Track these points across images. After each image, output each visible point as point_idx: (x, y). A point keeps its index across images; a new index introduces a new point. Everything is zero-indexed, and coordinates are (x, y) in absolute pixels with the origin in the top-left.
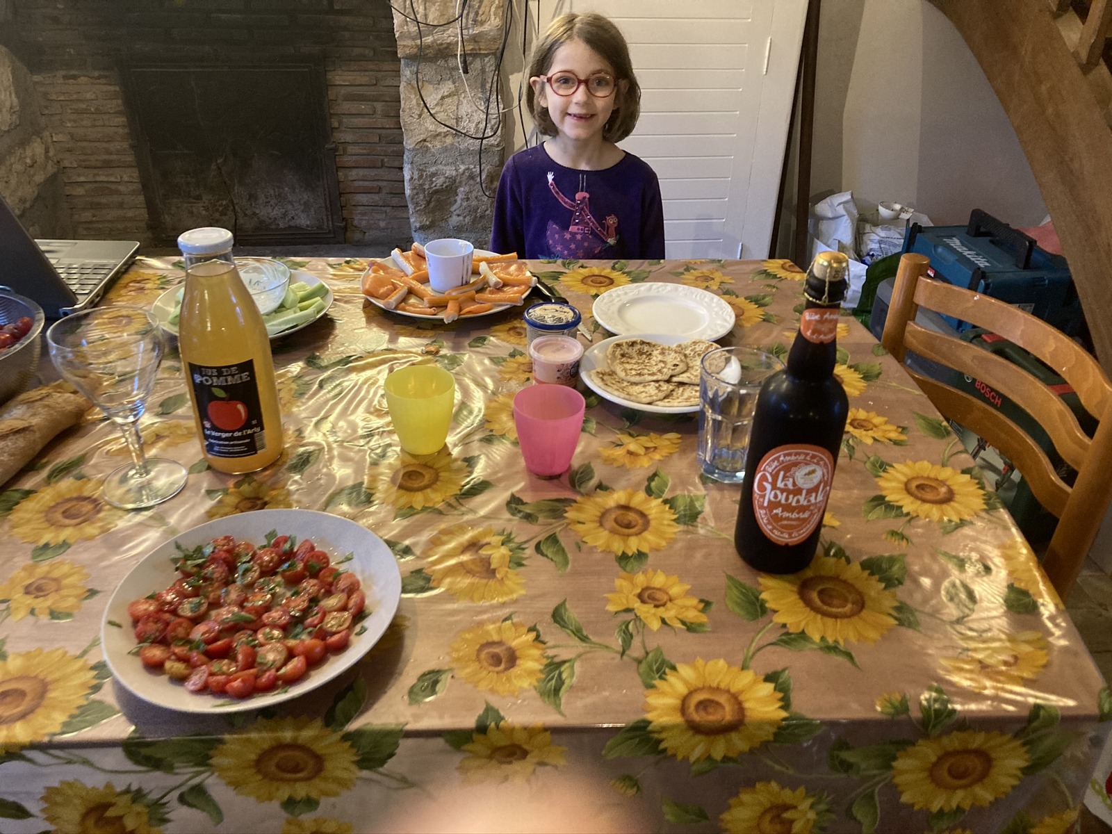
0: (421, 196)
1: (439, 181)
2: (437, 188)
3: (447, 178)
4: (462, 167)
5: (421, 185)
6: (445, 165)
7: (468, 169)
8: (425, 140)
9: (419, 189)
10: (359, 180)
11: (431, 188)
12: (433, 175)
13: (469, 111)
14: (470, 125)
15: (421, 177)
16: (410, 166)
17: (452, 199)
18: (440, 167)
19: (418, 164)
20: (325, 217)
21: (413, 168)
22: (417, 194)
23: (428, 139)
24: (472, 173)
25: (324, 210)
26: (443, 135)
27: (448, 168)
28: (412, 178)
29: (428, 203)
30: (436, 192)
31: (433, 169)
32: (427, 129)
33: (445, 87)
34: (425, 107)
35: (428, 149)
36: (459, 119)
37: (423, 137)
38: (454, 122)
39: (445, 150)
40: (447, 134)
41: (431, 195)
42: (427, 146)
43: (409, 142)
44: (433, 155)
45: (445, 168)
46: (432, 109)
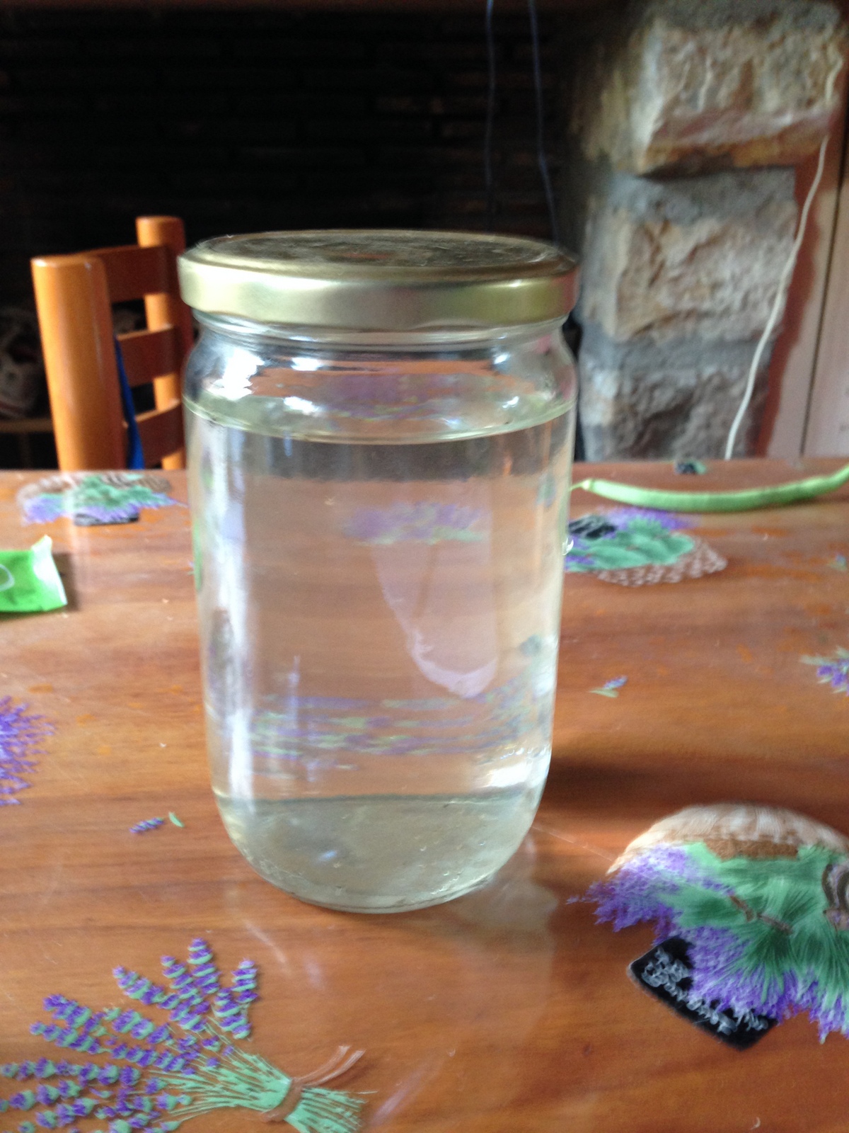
0: (630, 425)
1: (663, 399)
2: (659, 408)
3: (678, 390)
4: (709, 371)
5: (633, 407)
6: (679, 368)
7: (719, 373)
8: (648, 327)
11: (646, 410)
12: (654, 387)
14: (735, 295)
15: (635, 391)
17: (679, 429)
18: (670, 372)
23: (654, 325)
26: (683, 315)
27: (684, 372)
29: (640, 436)
30: (658, 416)
31: (656, 376)
32: (657, 305)
33: (704, 229)
34: (662, 265)
35: (651, 343)
36: (716, 286)
37: (646, 321)
38: (706, 291)
39: (680, 342)
40: (690, 314)
41: (647, 422)
42: (651, 338)
43: (621, 330)
44: (659, 353)
45: (677, 373)
46: (674, 270)
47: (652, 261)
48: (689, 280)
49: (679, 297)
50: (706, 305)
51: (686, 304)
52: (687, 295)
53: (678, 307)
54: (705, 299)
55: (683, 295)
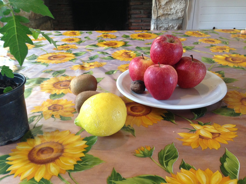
3: (165, 28)
4: (170, 24)
6: (165, 24)
7: (172, 25)
12: (161, 27)
13: (174, 6)
14: (174, 11)
15: (157, 28)
16: (154, 25)
21: (155, 25)
23: (161, 16)
24: (173, 26)
26: (165, 14)
27: (166, 25)
31: (161, 25)
32: (160, 13)
34: (161, 5)
36: (171, 9)
38: (169, 10)
39: (165, 19)
40: (167, 14)
42: (160, 18)
43: (154, 17)
44: (161, 21)
45: (165, 25)
46: (163, 6)
47: (159, 5)
48: (166, 8)
49: (164, 11)
51: (166, 12)
52: (166, 11)
53: (164, 13)
54: (169, 12)
55: (165, 11)
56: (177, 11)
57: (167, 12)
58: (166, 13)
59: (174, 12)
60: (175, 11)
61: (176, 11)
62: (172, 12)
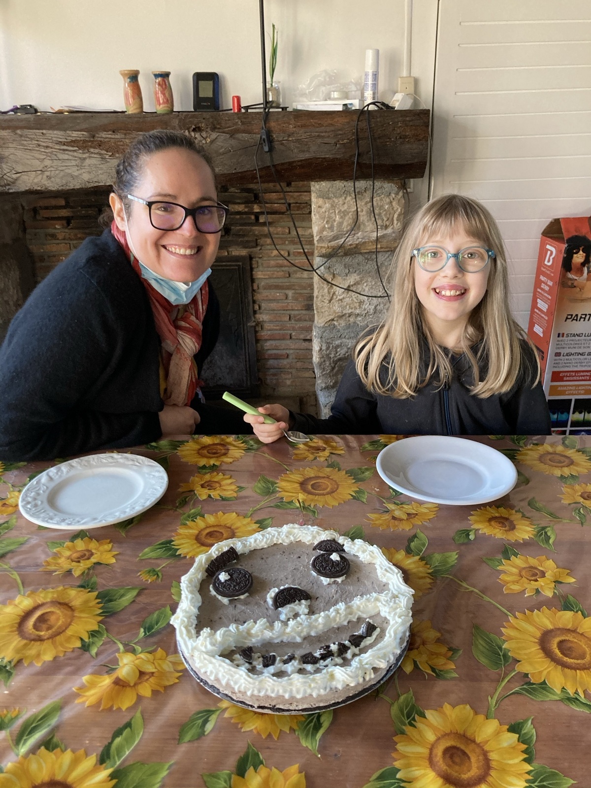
0: (327, 363)
1: (342, 352)
2: (340, 356)
3: (349, 349)
5: (328, 355)
6: (348, 339)
8: (333, 320)
9: (325, 357)
10: (273, 349)
11: (335, 357)
12: (338, 346)
14: (370, 307)
15: (328, 348)
16: (319, 340)
18: (344, 340)
19: (326, 338)
20: (245, 378)
21: (322, 341)
22: (324, 361)
23: (335, 319)
25: (244, 372)
26: (347, 315)
27: (350, 341)
28: (321, 349)
29: (333, 368)
30: (340, 360)
31: (338, 342)
32: (335, 311)
33: (352, 279)
34: (335, 293)
35: (335, 326)
37: (331, 317)
38: (357, 305)
39: (348, 326)
40: (351, 315)
41: (335, 362)
42: (334, 324)
43: (320, 321)
44: (339, 331)
45: (348, 341)
46: (340, 295)
47: (329, 293)
48: (348, 300)
49: (344, 308)
50: (358, 311)
52: (348, 307)
53: (344, 312)
54: (357, 309)
55: (346, 306)
56: (378, 308)
57: (352, 309)
58: (350, 311)
59: (370, 309)
60: (373, 307)
61: (375, 307)
62: (365, 309)
